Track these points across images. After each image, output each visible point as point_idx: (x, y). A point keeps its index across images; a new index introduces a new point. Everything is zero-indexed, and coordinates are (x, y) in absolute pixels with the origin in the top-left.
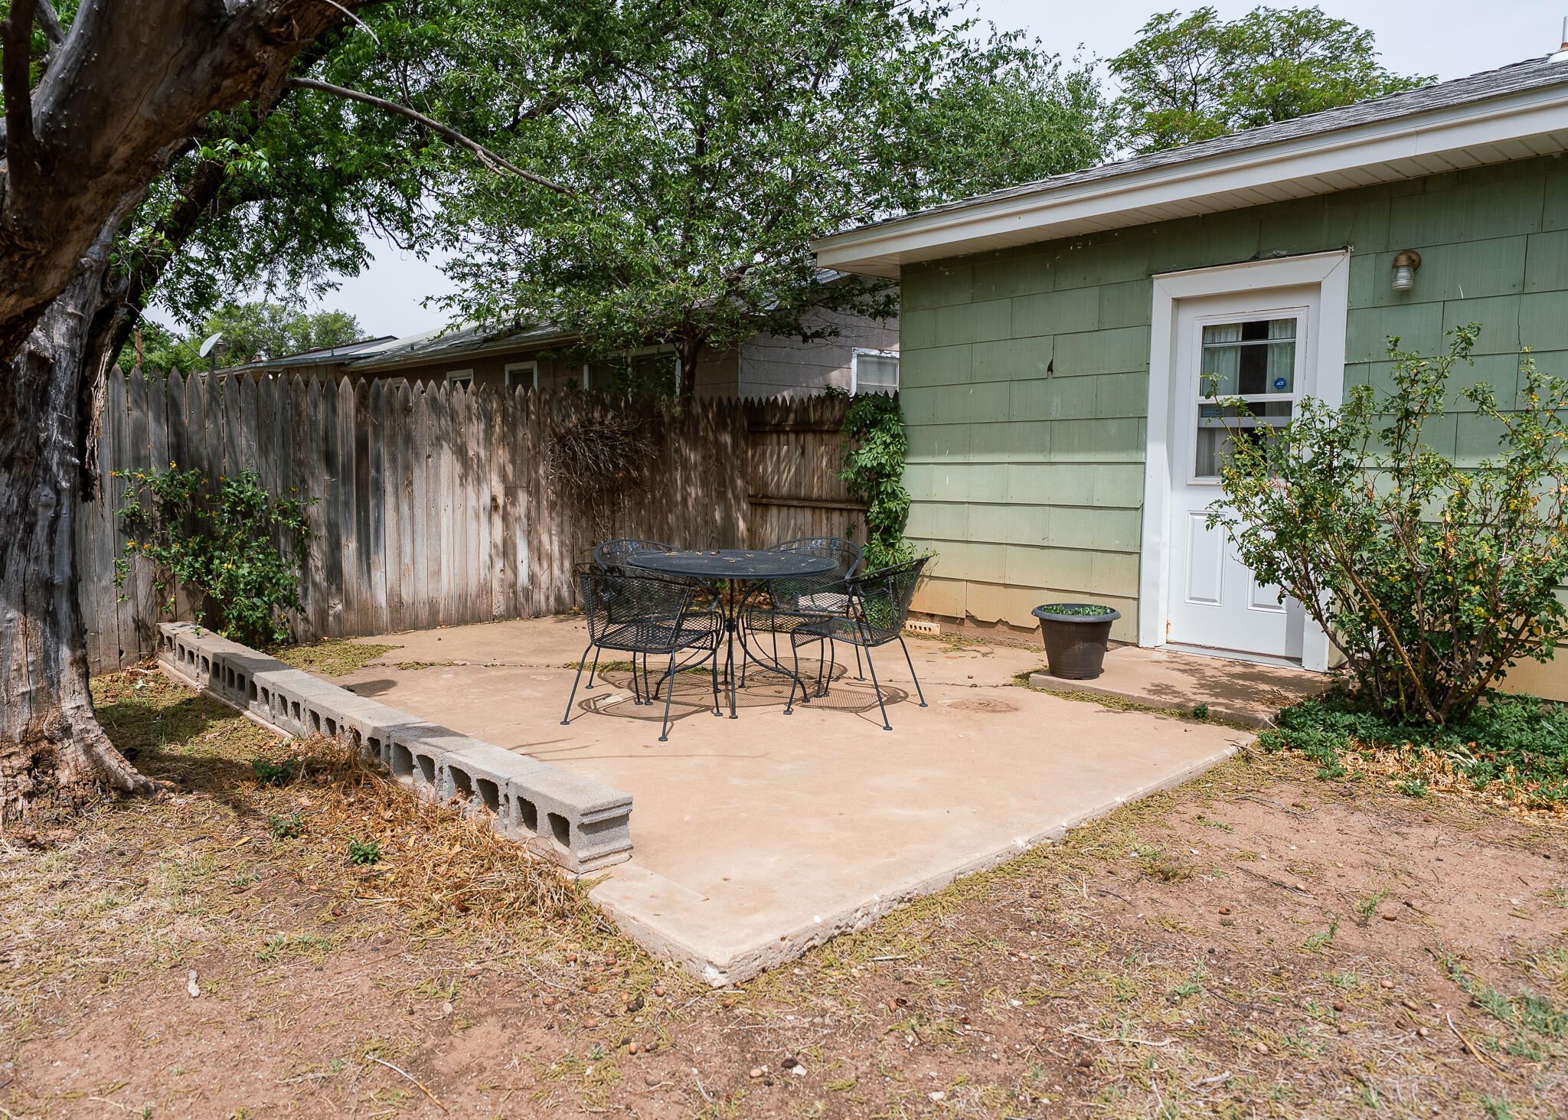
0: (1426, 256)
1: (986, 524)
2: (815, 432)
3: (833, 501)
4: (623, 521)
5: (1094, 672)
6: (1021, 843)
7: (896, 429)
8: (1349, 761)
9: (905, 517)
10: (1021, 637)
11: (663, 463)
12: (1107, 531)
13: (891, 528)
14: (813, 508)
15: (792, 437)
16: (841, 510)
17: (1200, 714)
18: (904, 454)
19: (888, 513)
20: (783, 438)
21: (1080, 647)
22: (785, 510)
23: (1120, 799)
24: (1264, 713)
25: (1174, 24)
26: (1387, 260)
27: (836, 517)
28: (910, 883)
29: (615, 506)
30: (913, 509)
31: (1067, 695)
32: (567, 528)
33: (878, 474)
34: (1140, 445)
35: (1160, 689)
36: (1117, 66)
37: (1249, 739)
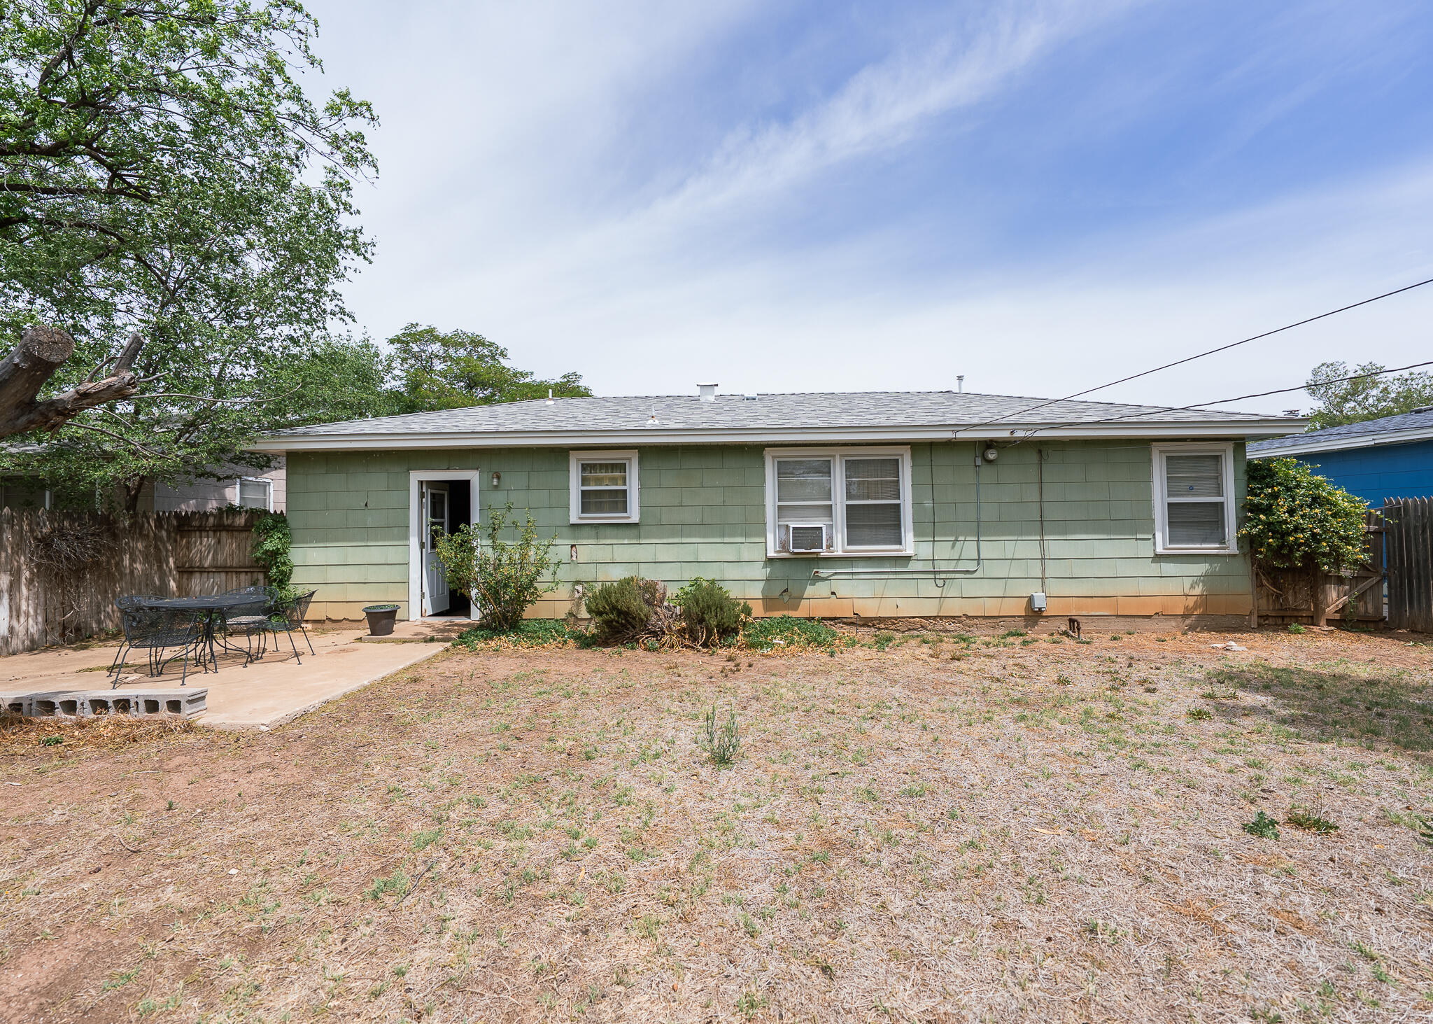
0: (502, 474)
1: (335, 575)
2: (228, 531)
3: (240, 567)
4: (85, 589)
5: (391, 632)
6: (366, 683)
7: (287, 531)
8: (481, 645)
9: (291, 573)
10: (355, 625)
11: (116, 553)
12: (395, 574)
13: (283, 579)
14: (227, 572)
15: (211, 533)
16: (246, 572)
17: (432, 640)
18: (290, 543)
19: (283, 573)
20: (204, 534)
21: (384, 622)
22: (206, 574)
23: (401, 667)
24: (454, 635)
25: (419, 329)
26: (491, 474)
27: (243, 576)
28: (328, 697)
29: (81, 579)
30: (295, 570)
31: (379, 642)
32: (42, 595)
33: (275, 554)
34: (407, 538)
35: (417, 634)
36: (392, 341)
37: (448, 645)
